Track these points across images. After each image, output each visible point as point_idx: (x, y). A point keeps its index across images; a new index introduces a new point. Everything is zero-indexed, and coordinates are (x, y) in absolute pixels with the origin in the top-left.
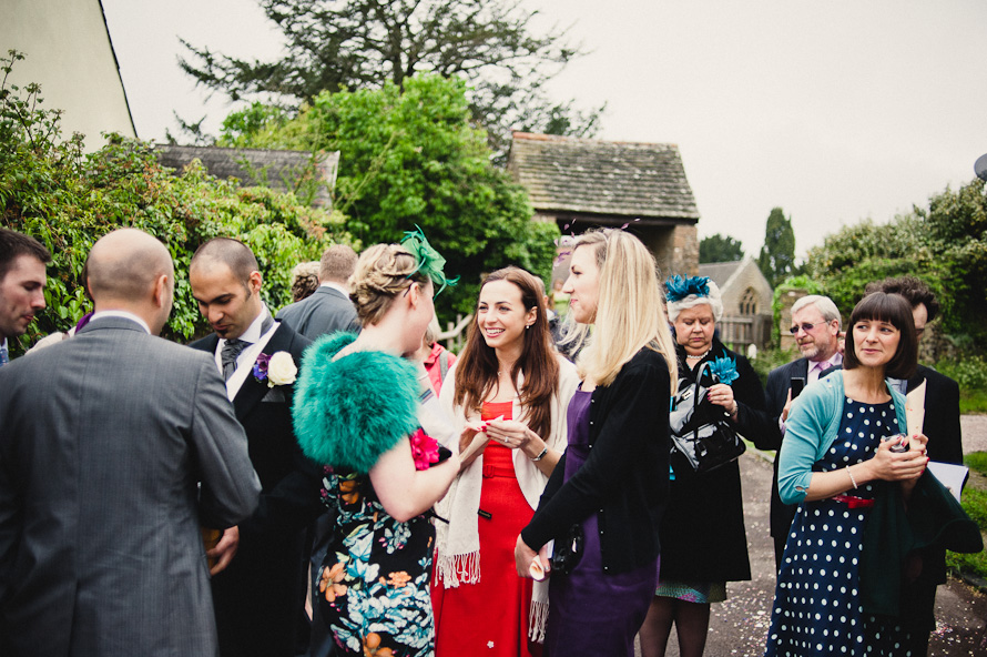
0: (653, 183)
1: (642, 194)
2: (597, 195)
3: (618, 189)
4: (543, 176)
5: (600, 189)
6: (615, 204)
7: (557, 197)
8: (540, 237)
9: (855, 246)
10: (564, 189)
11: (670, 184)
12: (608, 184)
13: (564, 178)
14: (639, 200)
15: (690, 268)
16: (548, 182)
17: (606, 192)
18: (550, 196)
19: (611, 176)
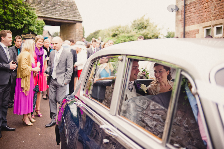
0: (70, 11)
1: (67, 14)
2: (55, 13)
3: (60, 12)
4: (38, 6)
5: (55, 12)
6: (60, 16)
7: (43, 13)
8: (39, 25)
9: (118, 30)
10: (45, 11)
11: (74, 11)
12: (57, 10)
13: (44, 8)
14: (66, 15)
15: (80, 35)
16: (40, 8)
17: (57, 12)
18: (41, 12)
19: (58, 8)
